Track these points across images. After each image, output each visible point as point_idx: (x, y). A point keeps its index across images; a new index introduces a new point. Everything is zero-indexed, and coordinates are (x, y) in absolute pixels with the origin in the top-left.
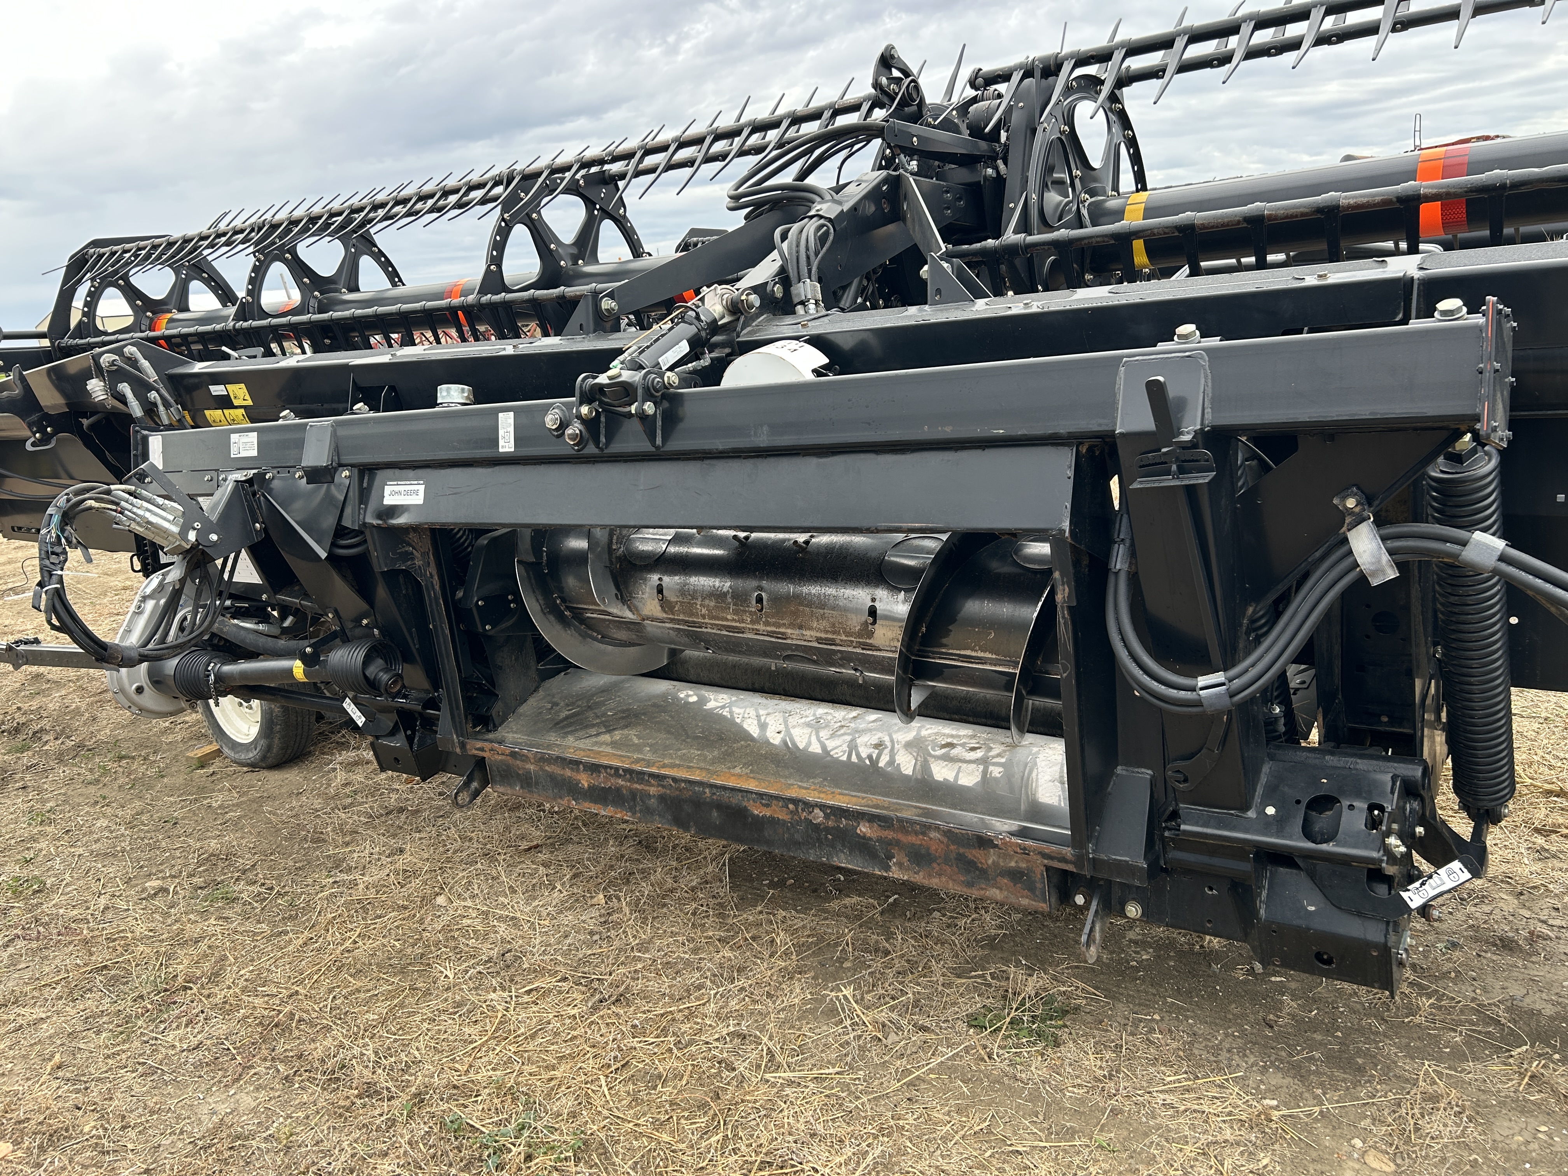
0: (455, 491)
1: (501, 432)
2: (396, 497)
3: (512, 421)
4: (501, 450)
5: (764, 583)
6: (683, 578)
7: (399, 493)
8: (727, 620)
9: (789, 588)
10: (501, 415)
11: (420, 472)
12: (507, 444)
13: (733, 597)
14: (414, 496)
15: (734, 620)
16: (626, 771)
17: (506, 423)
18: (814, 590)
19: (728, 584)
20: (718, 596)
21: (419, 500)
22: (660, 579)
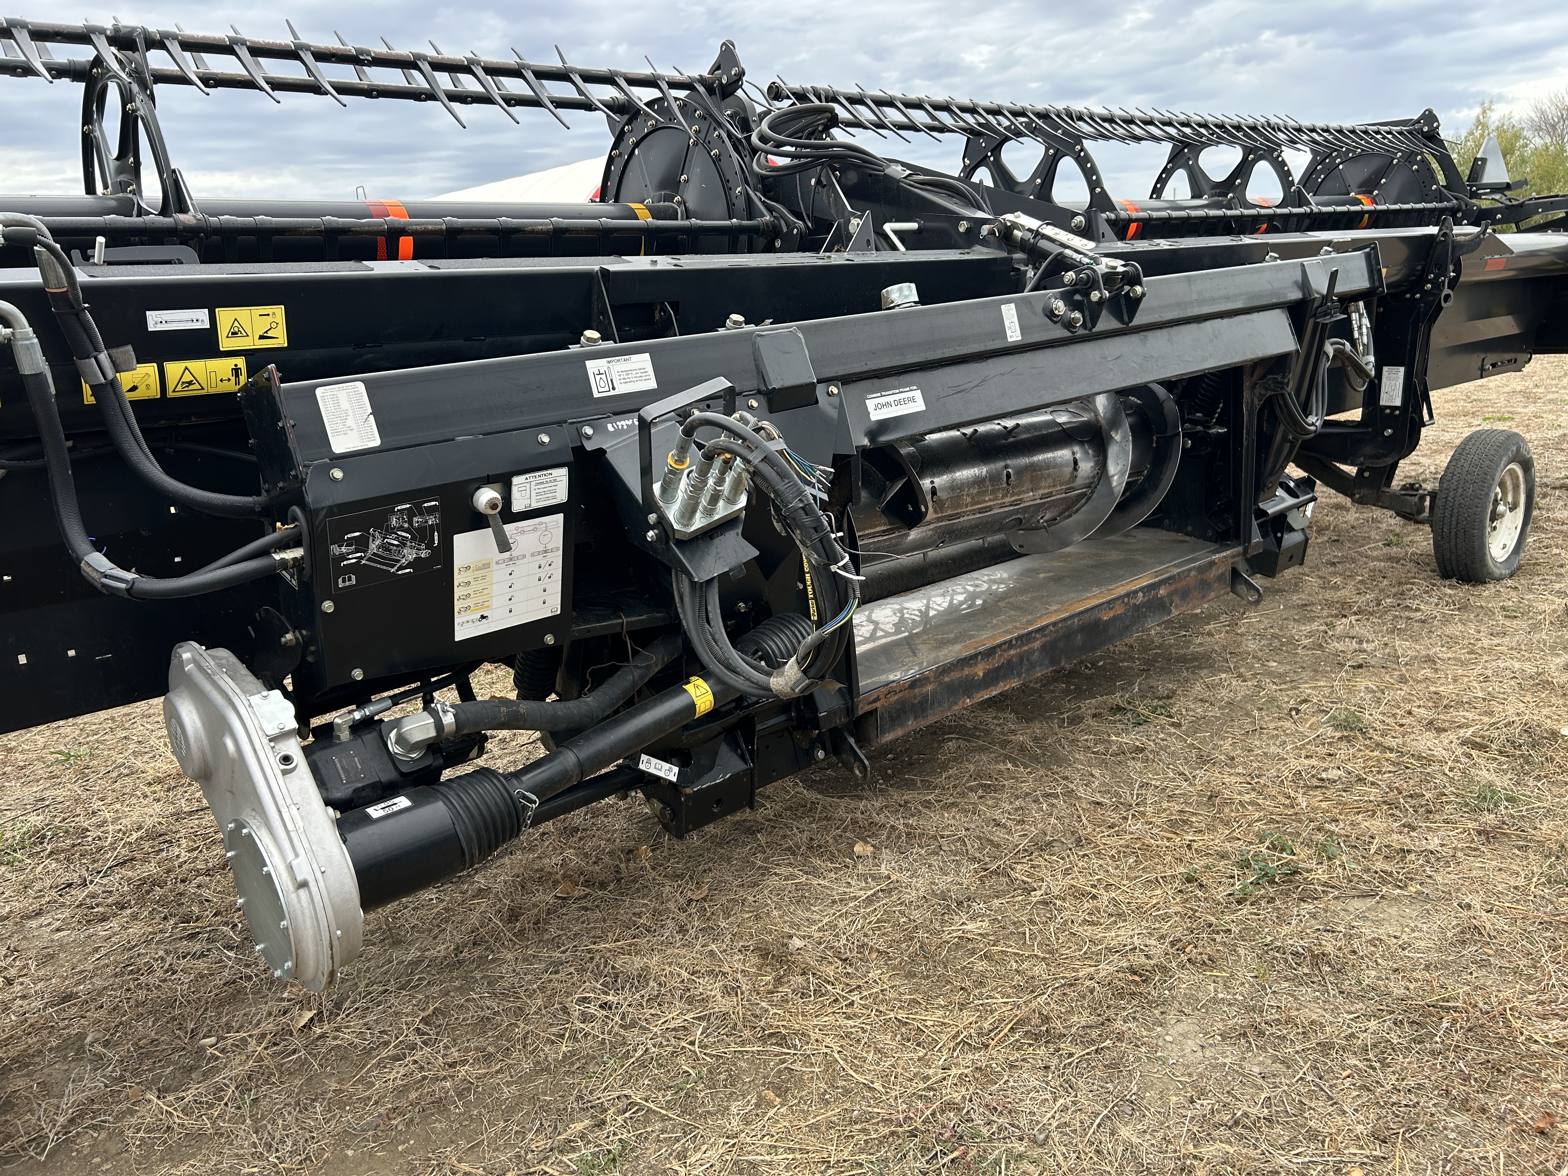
0: (958, 389)
1: (1007, 323)
2: (885, 410)
3: (1014, 312)
4: (1010, 340)
5: (1009, 462)
6: (950, 476)
7: (888, 404)
8: (985, 501)
9: (1024, 461)
10: (1003, 307)
11: (907, 377)
12: (1014, 335)
13: (990, 480)
14: (911, 404)
15: (990, 500)
16: (1017, 639)
17: (1009, 313)
18: (1040, 457)
19: (985, 470)
20: (978, 482)
21: (919, 405)
22: (932, 482)
